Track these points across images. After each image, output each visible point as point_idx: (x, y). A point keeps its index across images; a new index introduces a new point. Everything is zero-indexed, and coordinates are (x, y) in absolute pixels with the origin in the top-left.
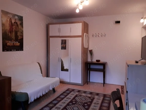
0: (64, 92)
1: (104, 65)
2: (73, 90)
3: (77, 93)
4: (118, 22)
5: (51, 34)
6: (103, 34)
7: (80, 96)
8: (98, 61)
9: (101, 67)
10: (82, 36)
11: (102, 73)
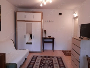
0: (32, 59)
1: (53, 39)
2: (37, 56)
3: (41, 58)
4: (60, 14)
5: (18, 19)
6: (52, 20)
7: (44, 60)
8: (49, 37)
9: (52, 40)
10: (41, 22)
11: (52, 44)
